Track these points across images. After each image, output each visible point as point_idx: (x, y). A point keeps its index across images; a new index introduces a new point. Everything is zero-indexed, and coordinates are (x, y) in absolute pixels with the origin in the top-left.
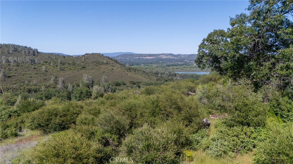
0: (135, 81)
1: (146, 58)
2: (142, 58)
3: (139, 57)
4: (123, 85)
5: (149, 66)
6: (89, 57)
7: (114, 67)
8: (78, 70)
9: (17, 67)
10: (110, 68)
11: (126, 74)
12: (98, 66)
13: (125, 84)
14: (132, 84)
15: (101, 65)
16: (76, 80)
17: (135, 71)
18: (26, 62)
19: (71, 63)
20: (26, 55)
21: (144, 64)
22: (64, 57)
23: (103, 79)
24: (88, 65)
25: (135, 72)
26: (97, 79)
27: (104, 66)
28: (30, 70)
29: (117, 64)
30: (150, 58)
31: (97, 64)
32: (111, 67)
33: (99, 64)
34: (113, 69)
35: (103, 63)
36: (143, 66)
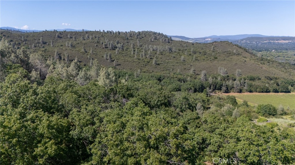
0: (272, 76)
1: (278, 42)
2: (273, 41)
3: (269, 41)
4: (258, 80)
5: (283, 53)
6: (217, 45)
7: (246, 58)
8: (211, 60)
9: (162, 55)
10: (242, 60)
11: (260, 67)
12: (229, 57)
13: (260, 79)
14: (268, 79)
15: (232, 55)
16: (211, 71)
17: (269, 62)
18: (166, 50)
19: (202, 52)
20: (163, 43)
21: (276, 49)
22: (193, 44)
23: (237, 72)
24: (219, 55)
25: (268, 64)
26: (230, 71)
27: (235, 57)
28: (171, 59)
29: (247, 53)
30: (284, 42)
31: (228, 55)
32: (244, 58)
33: (230, 55)
34: (245, 61)
35: (234, 54)
36: (274, 53)
